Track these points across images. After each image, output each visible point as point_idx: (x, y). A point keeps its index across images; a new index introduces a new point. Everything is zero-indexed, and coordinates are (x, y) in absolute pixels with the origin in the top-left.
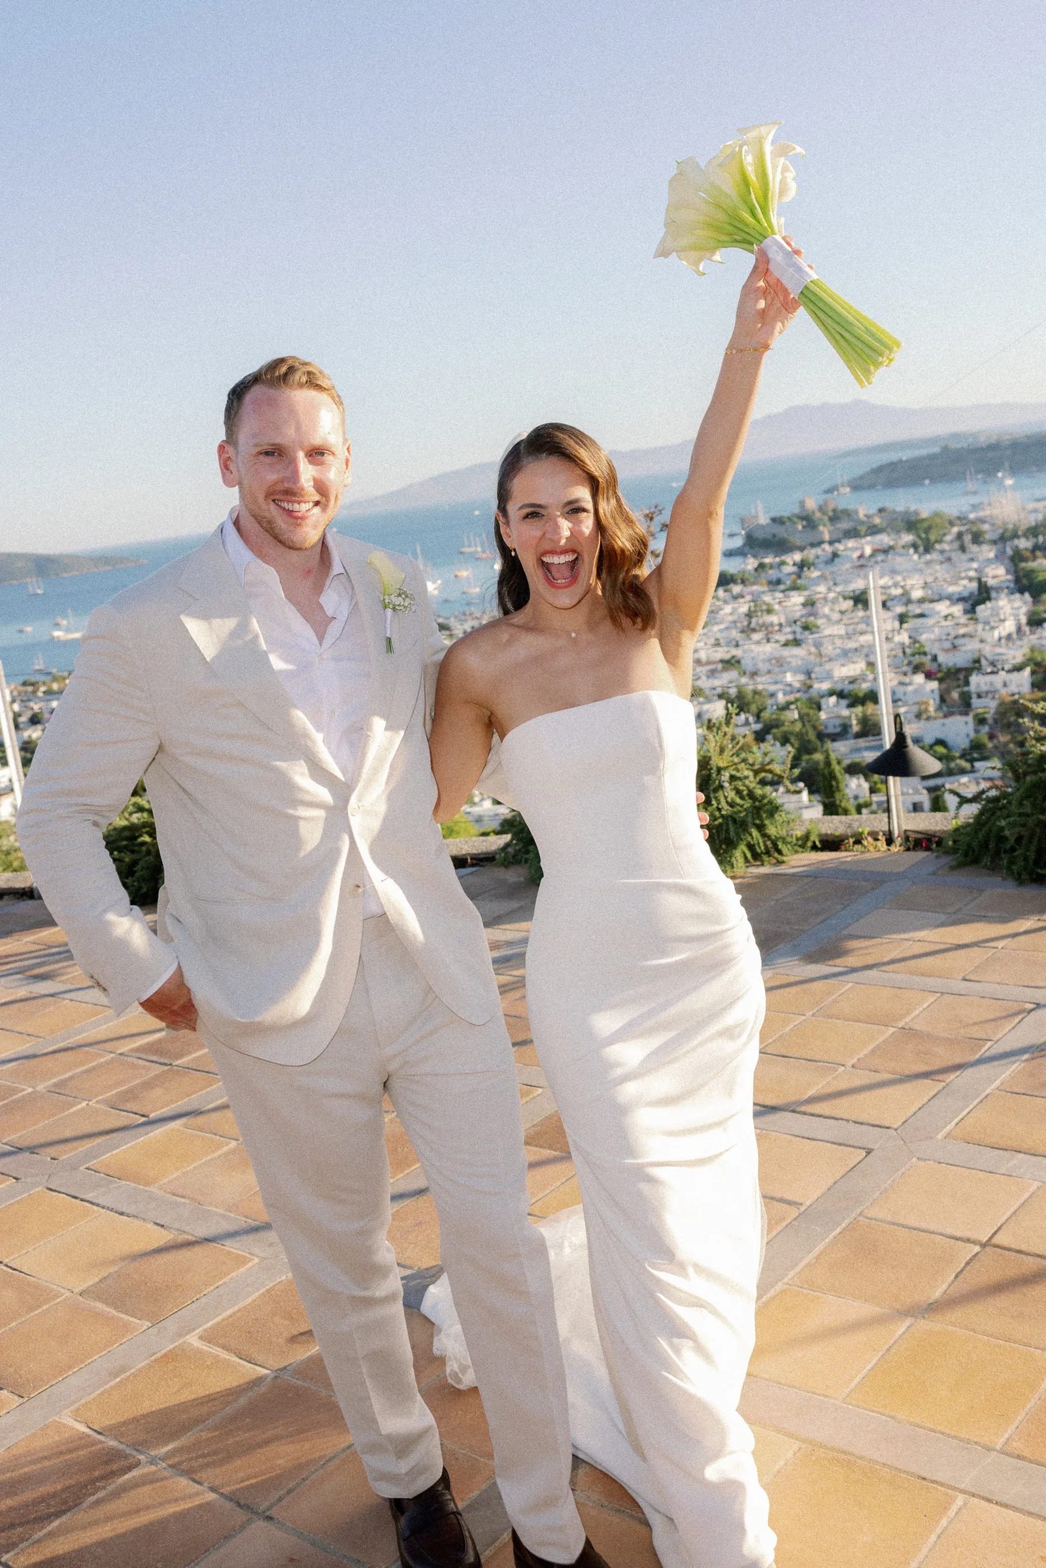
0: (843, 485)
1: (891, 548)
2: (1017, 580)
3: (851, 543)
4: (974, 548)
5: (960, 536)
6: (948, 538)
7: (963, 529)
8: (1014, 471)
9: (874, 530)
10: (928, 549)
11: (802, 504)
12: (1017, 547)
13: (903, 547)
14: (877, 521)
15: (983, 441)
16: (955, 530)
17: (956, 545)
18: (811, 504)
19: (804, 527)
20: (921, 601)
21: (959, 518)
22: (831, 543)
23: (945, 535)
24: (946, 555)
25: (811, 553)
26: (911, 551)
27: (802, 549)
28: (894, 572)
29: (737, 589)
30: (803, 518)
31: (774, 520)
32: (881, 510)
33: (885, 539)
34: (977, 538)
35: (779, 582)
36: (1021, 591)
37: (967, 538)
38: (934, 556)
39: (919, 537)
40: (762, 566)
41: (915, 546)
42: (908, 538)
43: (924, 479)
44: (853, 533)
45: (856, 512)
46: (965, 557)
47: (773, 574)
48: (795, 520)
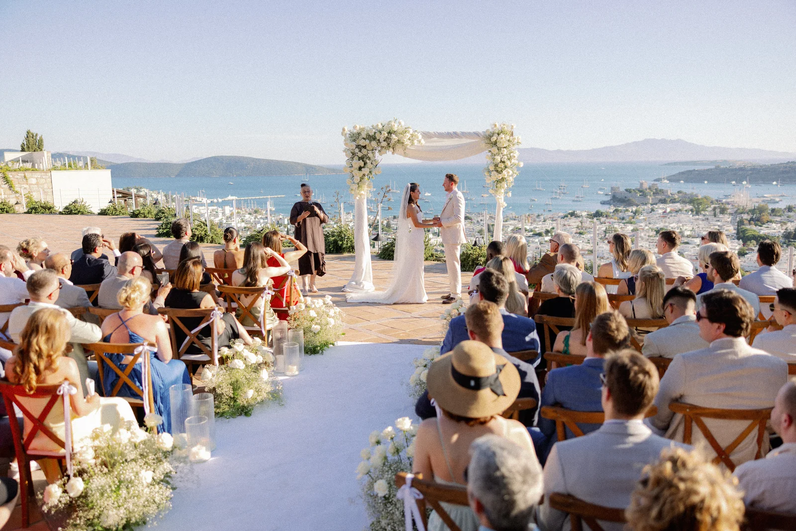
0: (664, 179)
1: (680, 210)
2: (738, 233)
3: (661, 206)
4: (721, 216)
5: (715, 209)
6: (710, 209)
7: (717, 206)
8: (750, 182)
9: (673, 201)
10: (698, 213)
11: (642, 184)
12: (742, 217)
13: (686, 211)
14: (676, 197)
15: (737, 165)
16: (713, 206)
17: (713, 212)
18: (646, 186)
19: (640, 195)
20: (688, 236)
21: (717, 201)
22: (652, 205)
23: (707, 207)
24: (706, 217)
25: (641, 208)
26: (690, 212)
27: (637, 206)
28: (679, 222)
29: (603, 219)
30: (641, 191)
31: (626, 190)
32: (679, 192)
33: (678, 206)
34: (723, 211)
35: (623, 219)
36: (738, 239)
37: (718, 211)
38: (701, 217)
39: (695, 207)
40: (616, 211)
41: (692, 210)
42: (689, 207)
43: (705, 180)
44: (664, 201)
45: (667, 191)
46: (715, 219)
47: (621, 215)
48: (637, 191)
